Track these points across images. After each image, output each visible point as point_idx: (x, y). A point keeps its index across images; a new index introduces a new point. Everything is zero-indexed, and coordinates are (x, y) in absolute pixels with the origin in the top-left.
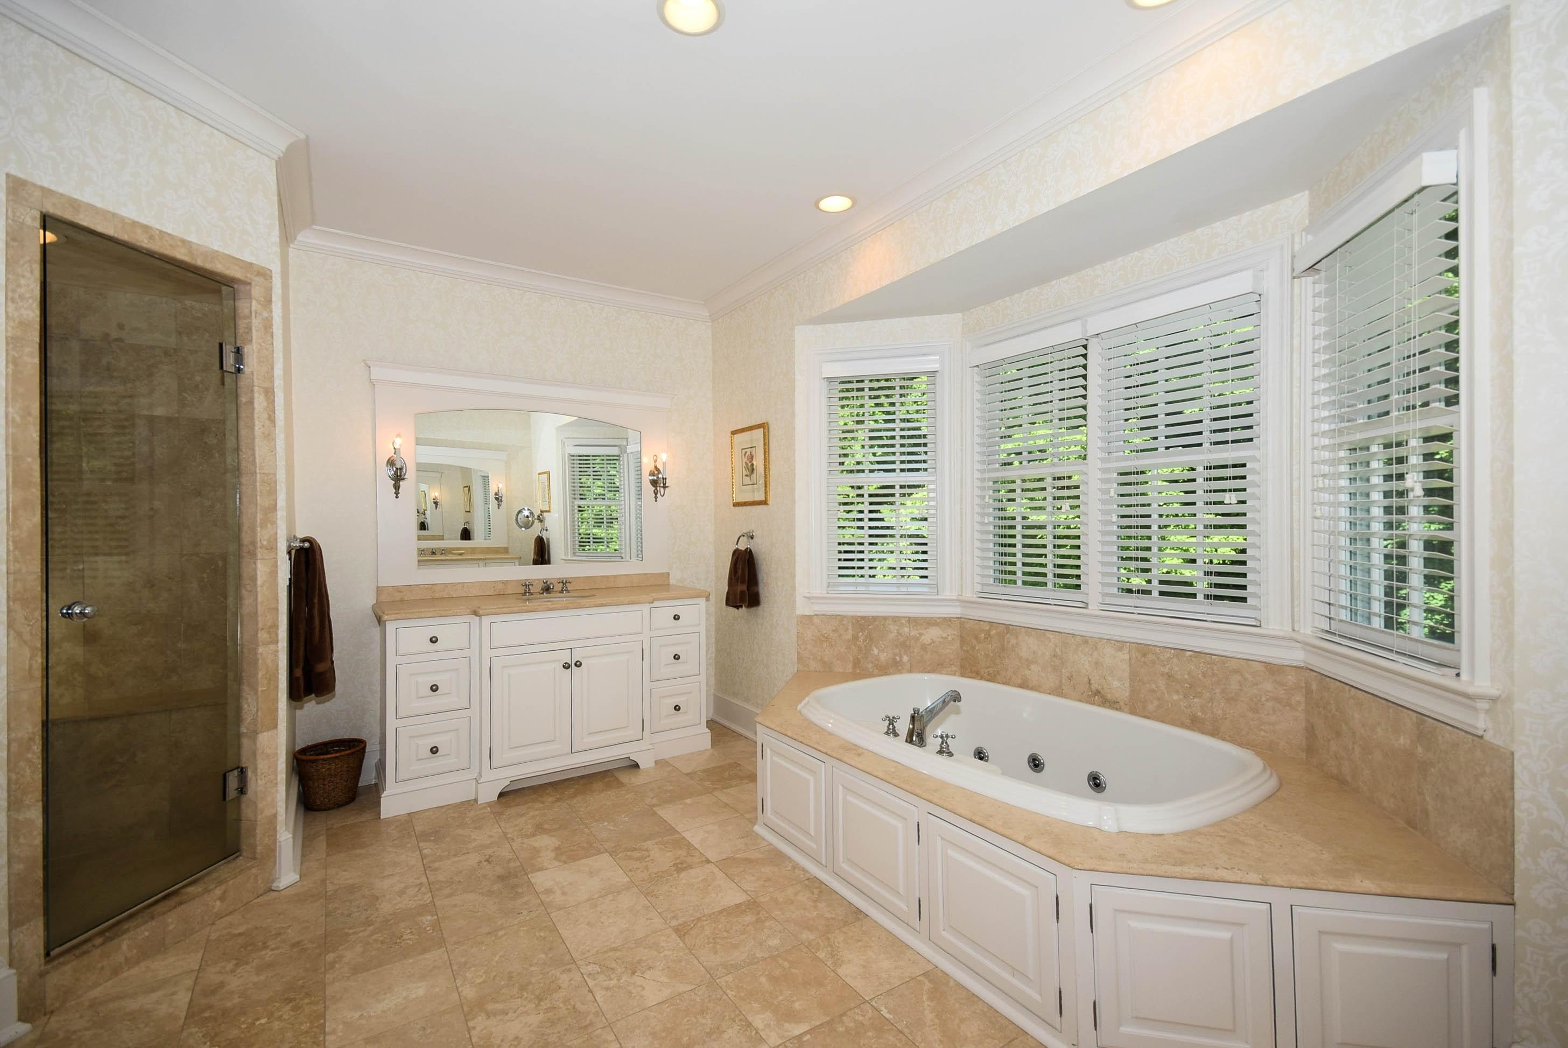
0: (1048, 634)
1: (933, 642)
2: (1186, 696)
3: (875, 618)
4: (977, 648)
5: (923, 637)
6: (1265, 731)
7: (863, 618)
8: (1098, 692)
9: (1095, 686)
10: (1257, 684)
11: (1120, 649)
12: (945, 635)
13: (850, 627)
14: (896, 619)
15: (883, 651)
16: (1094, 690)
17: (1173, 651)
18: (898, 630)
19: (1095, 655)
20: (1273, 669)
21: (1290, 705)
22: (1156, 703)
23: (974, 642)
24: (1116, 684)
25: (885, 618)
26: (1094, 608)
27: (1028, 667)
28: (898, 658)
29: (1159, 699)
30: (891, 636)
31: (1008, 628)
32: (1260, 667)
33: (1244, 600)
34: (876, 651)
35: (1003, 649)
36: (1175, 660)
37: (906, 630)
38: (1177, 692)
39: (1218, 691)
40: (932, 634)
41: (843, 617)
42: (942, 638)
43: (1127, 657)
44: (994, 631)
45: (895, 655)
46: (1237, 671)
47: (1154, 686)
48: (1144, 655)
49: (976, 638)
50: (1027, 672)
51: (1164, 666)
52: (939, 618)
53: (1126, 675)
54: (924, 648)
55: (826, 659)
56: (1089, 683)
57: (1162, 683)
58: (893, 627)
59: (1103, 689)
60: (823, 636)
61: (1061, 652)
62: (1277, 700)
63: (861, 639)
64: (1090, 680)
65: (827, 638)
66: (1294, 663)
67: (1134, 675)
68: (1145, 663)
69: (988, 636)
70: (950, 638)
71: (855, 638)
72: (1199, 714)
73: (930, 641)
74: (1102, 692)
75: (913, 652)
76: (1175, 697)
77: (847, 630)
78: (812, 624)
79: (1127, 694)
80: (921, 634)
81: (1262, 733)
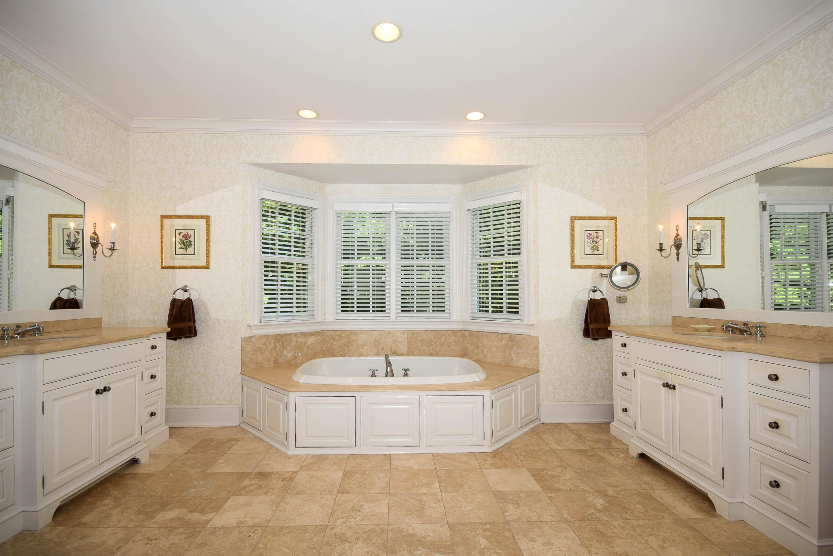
0: (372, 332)
1: (312, 344)
2: (428, 346)
3: (285, 335)
4: (334, 344)
5: (308, 342)
6: (452, 353)
7: (279, 335)
8: (395, 352)
9: (393, 350)
10: (450, 338)
11: (404, 334)
12: (317, 340)
13: (272, 341)
14: (295, 334)
15: (289, 352)
16: (393, 351)
17: (423, 331)
18: (296, 340)
19: (394, 338)
20: (454, 332)
21: (458, 343)
22: (417, 351)
23: (332, 341)
24: (402, 347)
25: (290, 334)
26: (393, 318)
27: (362, 348)
28: (296, 355)
29: (418, 350)
30: (293, 343)
31: (351, 332)
32: (450, 332)
33: (444, 311)
34: (285, 353)
35: (349, 342)
36: (424, 334)
37: (300, 339)
38: (425, 346)
39: (438, 342)
40: (312, 340)
41: (268, 336)
42: (316, 341)
43: (406, 336)
44: (344, 335)
45: (295, 353)
46: (444, 335)
47: (417, 345)
48: (413, 334)
49: (334, 339)
50: (362, 350)
51: (420, 337)
52: (314, 332)
53: (406, 343)
54: (308, 347)
55: (259, 361)
56: (391, 349)
57: (419, 344)
58: (294, 339)
59: (397, 350)
60: (256, 347)
61: (379, 338)
62: (455, 342)
63: (278, 347)
64: (391, 348)
65: (260, 349)
66: (459, 329)
67: (409, 343)
68: (413, 337)
69: (340, 337)
70: (319, 341)
71: (275, 346)
72: (432, 352)
73: (311, 344)
74: (397, 352)
75: (303, 351)
76: (424, 348)
77: (271, 343)
78: (251, 342)
79: (406, 350)
80: (307, 341)
81: (451, 353)
